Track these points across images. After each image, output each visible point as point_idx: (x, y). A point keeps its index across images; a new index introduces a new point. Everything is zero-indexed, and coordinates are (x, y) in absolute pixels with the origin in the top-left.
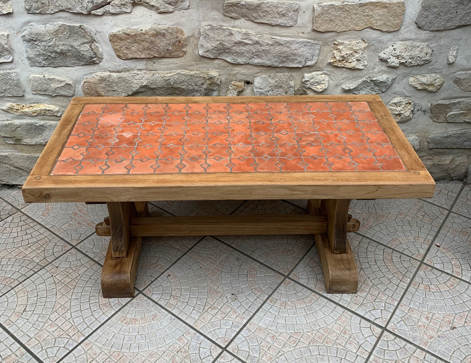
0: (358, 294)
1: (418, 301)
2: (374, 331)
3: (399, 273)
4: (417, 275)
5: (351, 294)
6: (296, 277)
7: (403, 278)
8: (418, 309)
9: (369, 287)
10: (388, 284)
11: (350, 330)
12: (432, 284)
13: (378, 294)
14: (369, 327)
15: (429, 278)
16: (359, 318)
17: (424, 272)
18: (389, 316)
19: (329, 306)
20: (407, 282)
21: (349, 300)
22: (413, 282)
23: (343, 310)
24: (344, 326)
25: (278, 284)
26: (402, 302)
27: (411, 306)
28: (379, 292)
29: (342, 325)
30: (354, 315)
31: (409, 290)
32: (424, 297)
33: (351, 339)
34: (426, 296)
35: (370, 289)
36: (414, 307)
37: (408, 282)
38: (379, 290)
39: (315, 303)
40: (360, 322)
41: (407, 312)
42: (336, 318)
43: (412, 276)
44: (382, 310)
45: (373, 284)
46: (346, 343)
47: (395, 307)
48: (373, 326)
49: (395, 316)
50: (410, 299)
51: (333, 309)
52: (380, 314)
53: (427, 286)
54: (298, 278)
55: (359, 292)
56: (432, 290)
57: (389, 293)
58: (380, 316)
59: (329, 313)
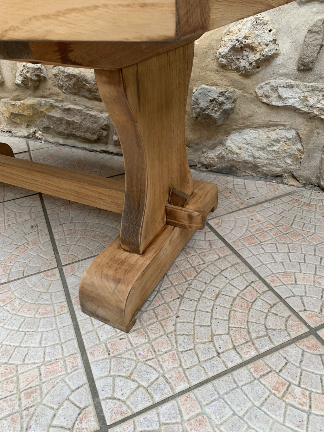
0: (129, 335)
1: (234, 407)
2: (81, 420)
3: (245, 332)
4: (281, 351)
5: (118, 331)
6: (72, 271)
7: (244, 344)
8: (218, 426)
9: (162, 333)
10: (202, 343)
11: (45, 392)
12: (299, 386)
13: (166, 352)
14: (82, 406)
15: (303, 370)
16: (84, 379)
17: (304, 351)
18: (140, 408)
19: (61, 333)
20: (244, 356)
21: (103, 338)
22: (259, 362)
23: (74, 352)
24: (44, 380)
26: (196, 391)
27: (208, 410)
28: (171, 350)
29: (43, 376)
30: (82, 370)
31: (235, 373)
32: (257, 404)
33: (25, 412)
34: (262, 405)
35: (161, 336)
36: (213, 417)
37: (247, 357)
38: (172, 346)
39: (48, 319)
40: (78, 389)
41: (186, 418)
42: (49, 359)
43: (267, 348)
44: (139, 386)
45: (175, 331)
46: (9, 415)
47: (172, 394)
48: (91, 409)
49: (152, 414)
50: (221, 393)
51: (63, 341)
52: (128, 392)
53: (283, 384)
54: (72, 273)
55: (135, 334)
56: (289, 399)
57: (188, 360)
58: (123, 398)
59: (50, 344)
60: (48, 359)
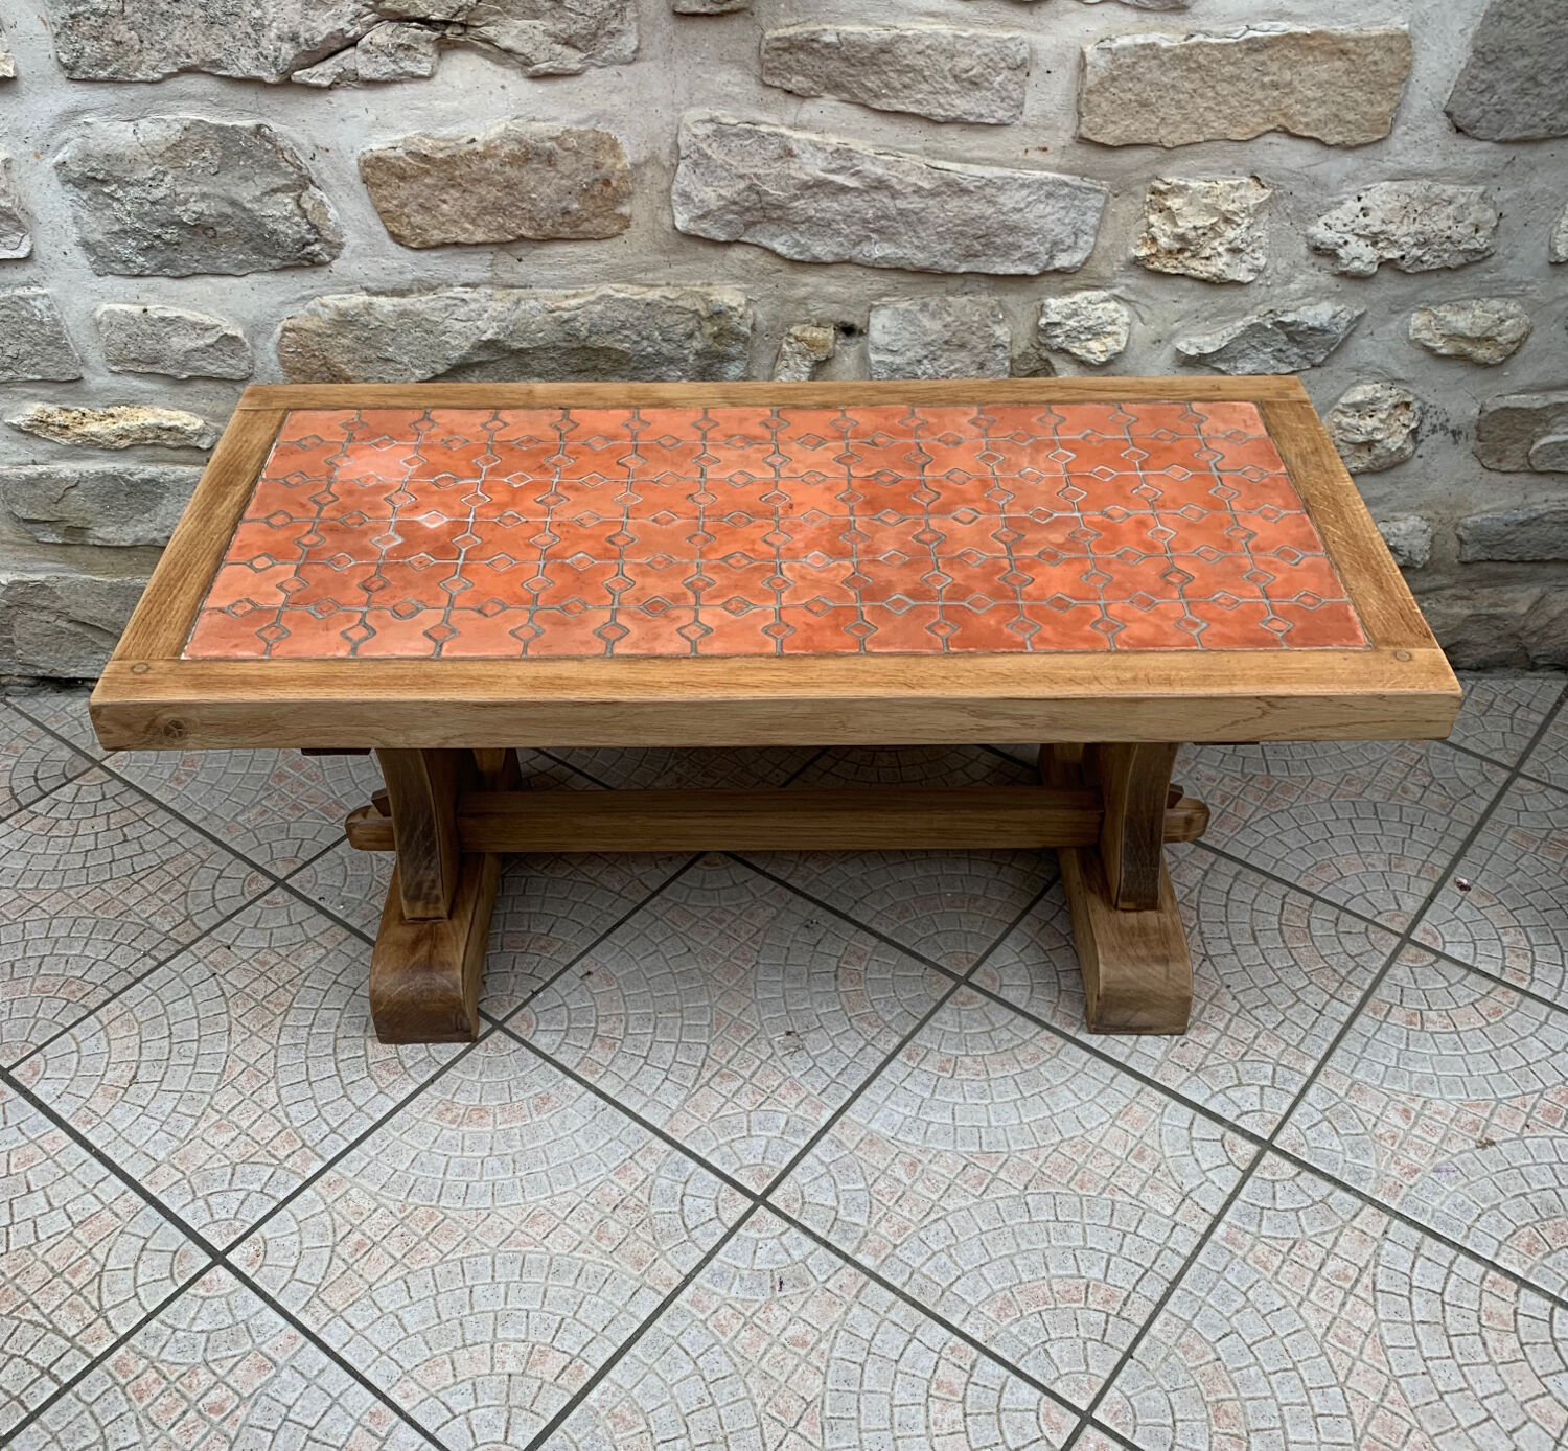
0: (1188, 1037)
1: (1381, 1062)
2: (1232, 1150)
3: (1328, 972)
4: (1386, 978)
5: (1168, 1038)
6: (994, 980)
7: (1339, 988)
8: (1381, 1085)
9: (1228, 1016)
10: (1290, 1007)
11: (1157, 1147)
12: (1431, 1010)
13: (1256, 1037)
14: (1218, 1138)
15: (1423, 990)
16: (1188, 1112)
17: (1411, 968)
18: (1285, 1108)
19: (1093, 1074)
20: (1350, 1002)
21: (1159, 1055)
22: (1372, 1001)
23: (1139, 1088)
24: (1138, 1135)
25: (933, 1005)
26: (1329, 1063)
27: (1358, 1077)
28: (1259, 1033)
29: (1132, 1131)
30: (1174, 1103)
31: (1355, 1025)
32: (1402, 1047)
33: (1158, 1175)
34: (1407, 1046)
35: (1231, 1021)
36: (1368, 1080)
37: (1355, 1001)
38: (1256, 1026)
39: (1048, 1065)
40: (1191, 1124)
41: (1342, 1094)
42: (1116, 1111)
43: (1369, 982)
44: (1262, 1088)
45: (1242, 1006)
46: (1143, 1186)
47: (1305, 1079)
48: (1230, 1135)
49: (1303, 1107)
50: (1358, 1053)
51: (1108, 1082)
52: (1256, 1099)
53: (1414, 1015)
54: (998, 985)
55: (1195, 1032)
56: (1430, 1027)
57: (1290, 1034)
58: (1258, 1107)
59: (1094, 1093)
60: (1114, 1112)
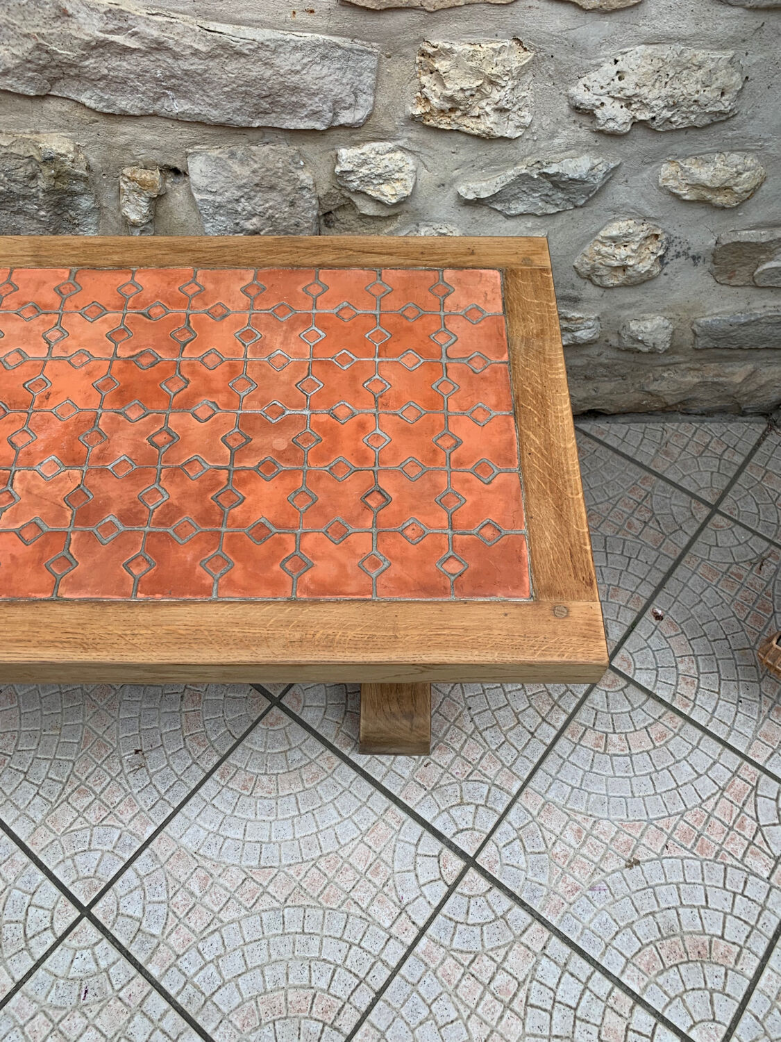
0: (432, 757)
1: (570, 782)
2: (444, 866)
3: (545, 696)
4: (587, 702)
5: (416, 757)
6: (299, 701)
7: (550, 710)
8: (564, 806)
9: (464, 737)
10: (511, 729)
11: (390, 861)
12: (614, 733)
13: (481, 758)
14: (437, 854)
15: (612, 714)
16: (419, 829)
17: (607, 692)
18: (491, 826)
19: (355, 792)
20: (556, 725)
21: (407, 774)
22: (573, 724)
23: (386, 805)
24: (378, 850)
25: (250, 724)
26: (531, 784)
27: (550, 796)
28: (485, 753)
29: (373, 847)
30: (410, 820)
31: (556, 747)
32: (587, 768)
33: (386, 889)
34: (591, 768)
35: (466, 741)
36: (557, 800)
37: (559, 725)
38: (484, 747)
39: (324, 783)
40: (419, 840)
41: (535, 813)
42: (366, 827)
43: (574, 705)
44: (477, 806)
45: (476, 728)
46: (372, 900)
47: (511, 798)
48: (446, 851)
49: (504, 826)
50: (553, 774)
51: (365, 800)
52: (470, 818)
53: (601, 737)
54: (301, 705)
55: (437, 752)
56: (611, 750)
57: (507, 755)
58: (470, 826)
59: (353, 811)
60: (364, 828)
